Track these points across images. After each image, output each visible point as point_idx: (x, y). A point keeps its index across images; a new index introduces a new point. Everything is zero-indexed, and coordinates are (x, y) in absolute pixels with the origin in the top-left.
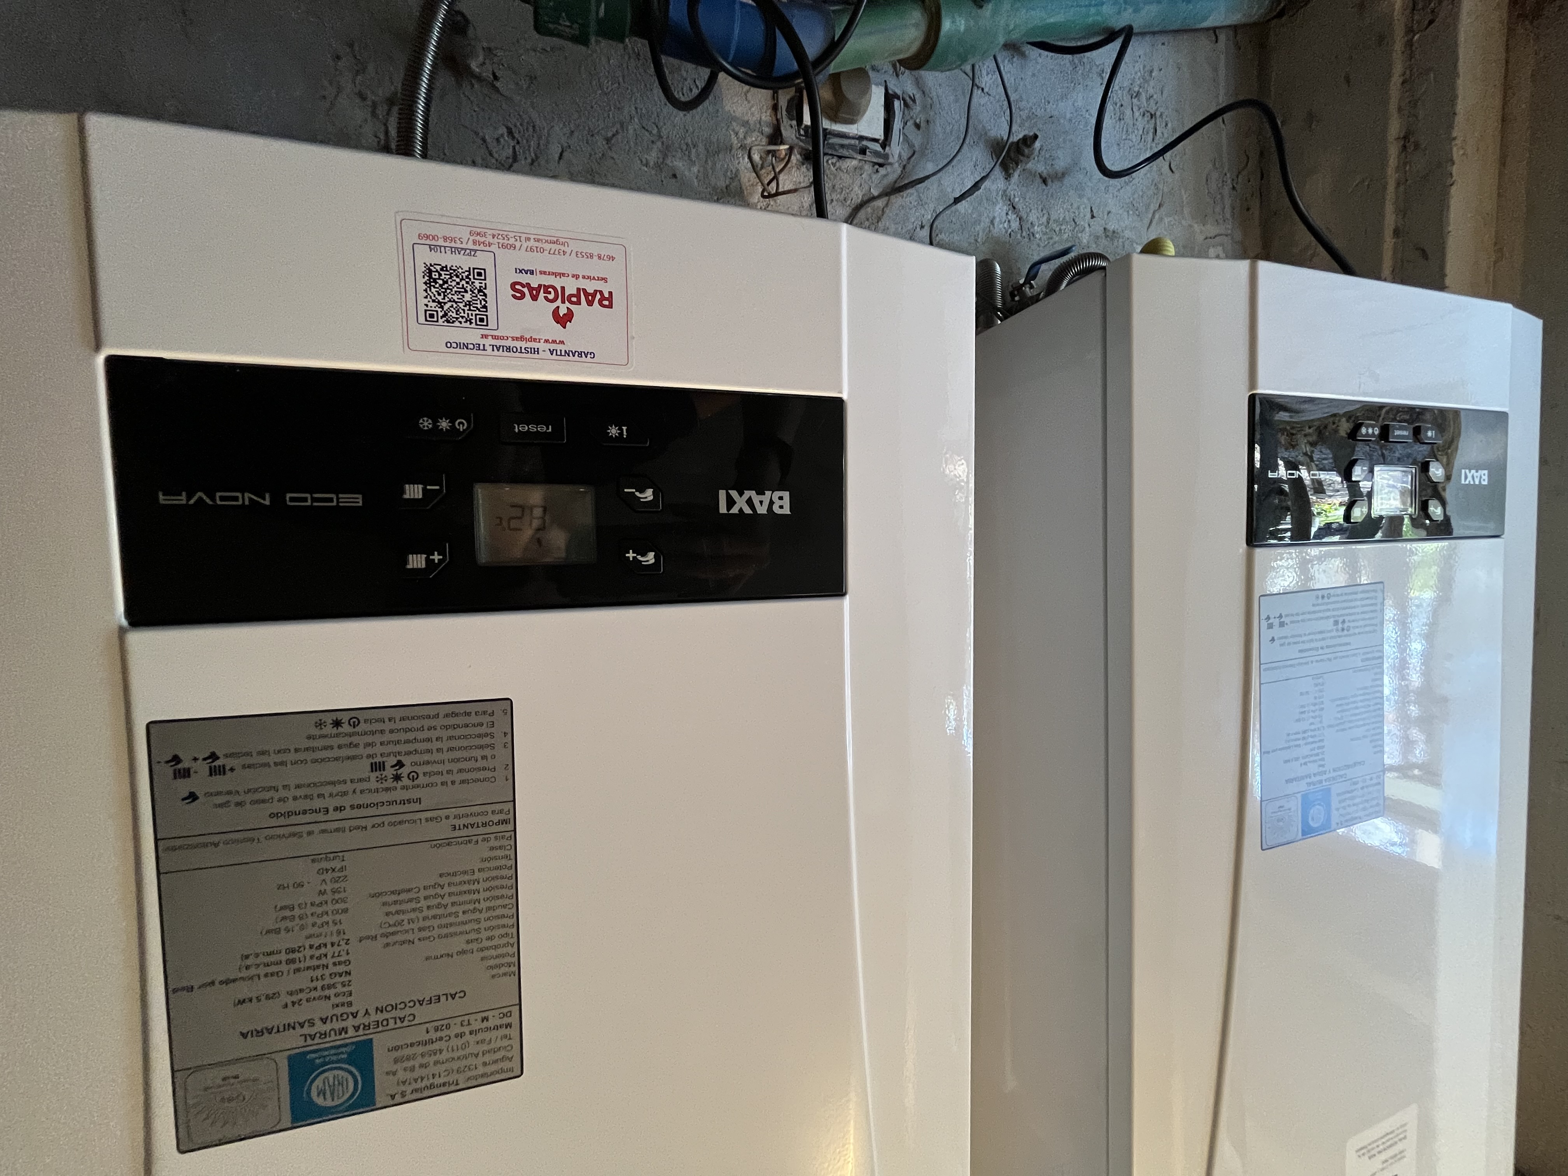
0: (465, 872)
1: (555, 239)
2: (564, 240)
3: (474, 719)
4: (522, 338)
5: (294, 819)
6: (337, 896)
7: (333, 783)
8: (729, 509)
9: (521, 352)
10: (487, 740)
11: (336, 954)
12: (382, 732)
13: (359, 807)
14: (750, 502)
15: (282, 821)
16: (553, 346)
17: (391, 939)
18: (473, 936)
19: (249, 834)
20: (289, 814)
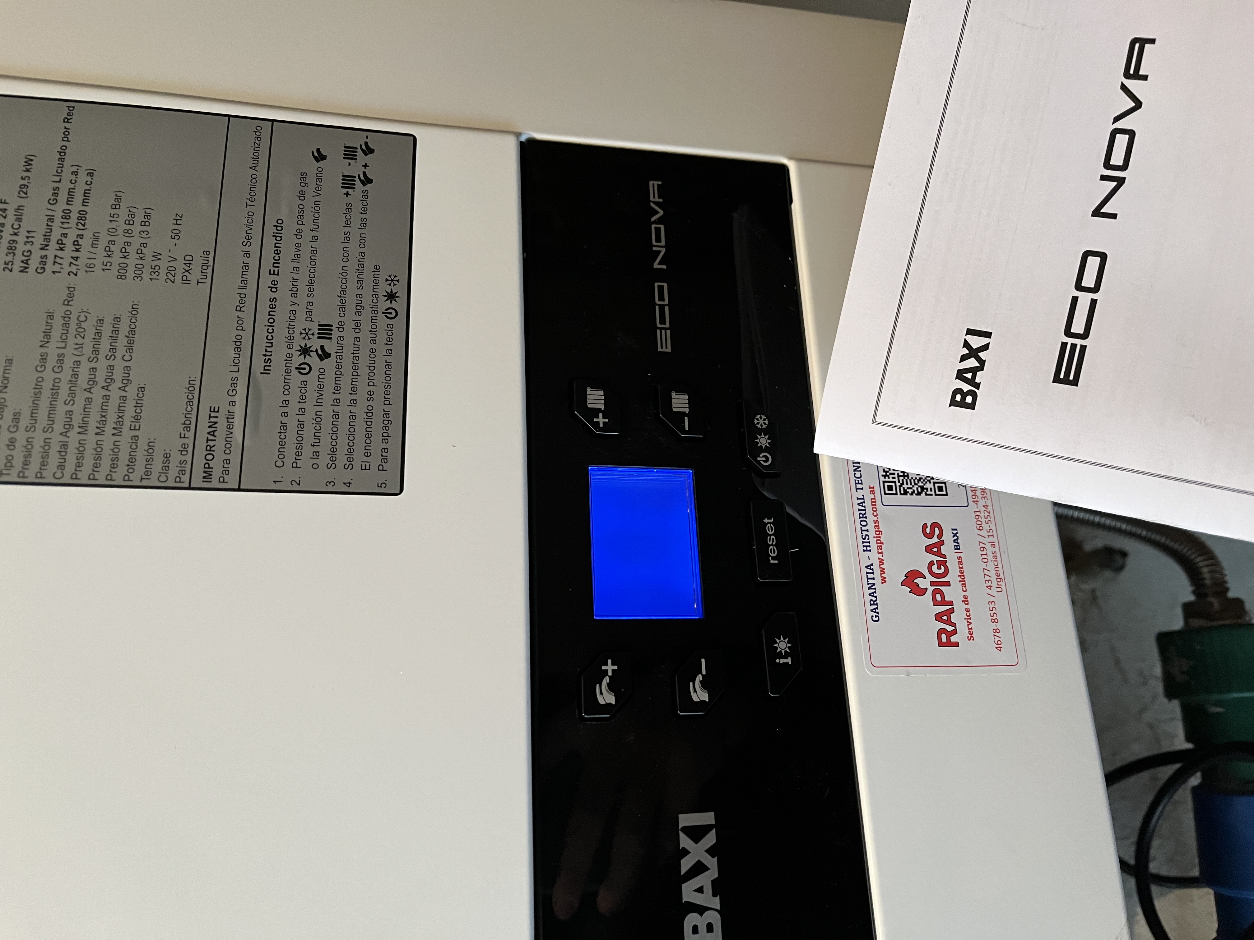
0: (137, 418)
1: (1002, 576)
2: (1003, 587)
3: (377, 445)
4: (879, 532)
5: (269, 241)
6: (146, 271)
8: (686, 830)
9: (862, 531)
10: (342, 460)
11: (58, 260)
12: (374, 341)
13: (272, 307)
14: (699, 868)
15: (270, 229)
16: (876, 567)
17: (58, 321)
18: (25, 421)
20: (278, 237)
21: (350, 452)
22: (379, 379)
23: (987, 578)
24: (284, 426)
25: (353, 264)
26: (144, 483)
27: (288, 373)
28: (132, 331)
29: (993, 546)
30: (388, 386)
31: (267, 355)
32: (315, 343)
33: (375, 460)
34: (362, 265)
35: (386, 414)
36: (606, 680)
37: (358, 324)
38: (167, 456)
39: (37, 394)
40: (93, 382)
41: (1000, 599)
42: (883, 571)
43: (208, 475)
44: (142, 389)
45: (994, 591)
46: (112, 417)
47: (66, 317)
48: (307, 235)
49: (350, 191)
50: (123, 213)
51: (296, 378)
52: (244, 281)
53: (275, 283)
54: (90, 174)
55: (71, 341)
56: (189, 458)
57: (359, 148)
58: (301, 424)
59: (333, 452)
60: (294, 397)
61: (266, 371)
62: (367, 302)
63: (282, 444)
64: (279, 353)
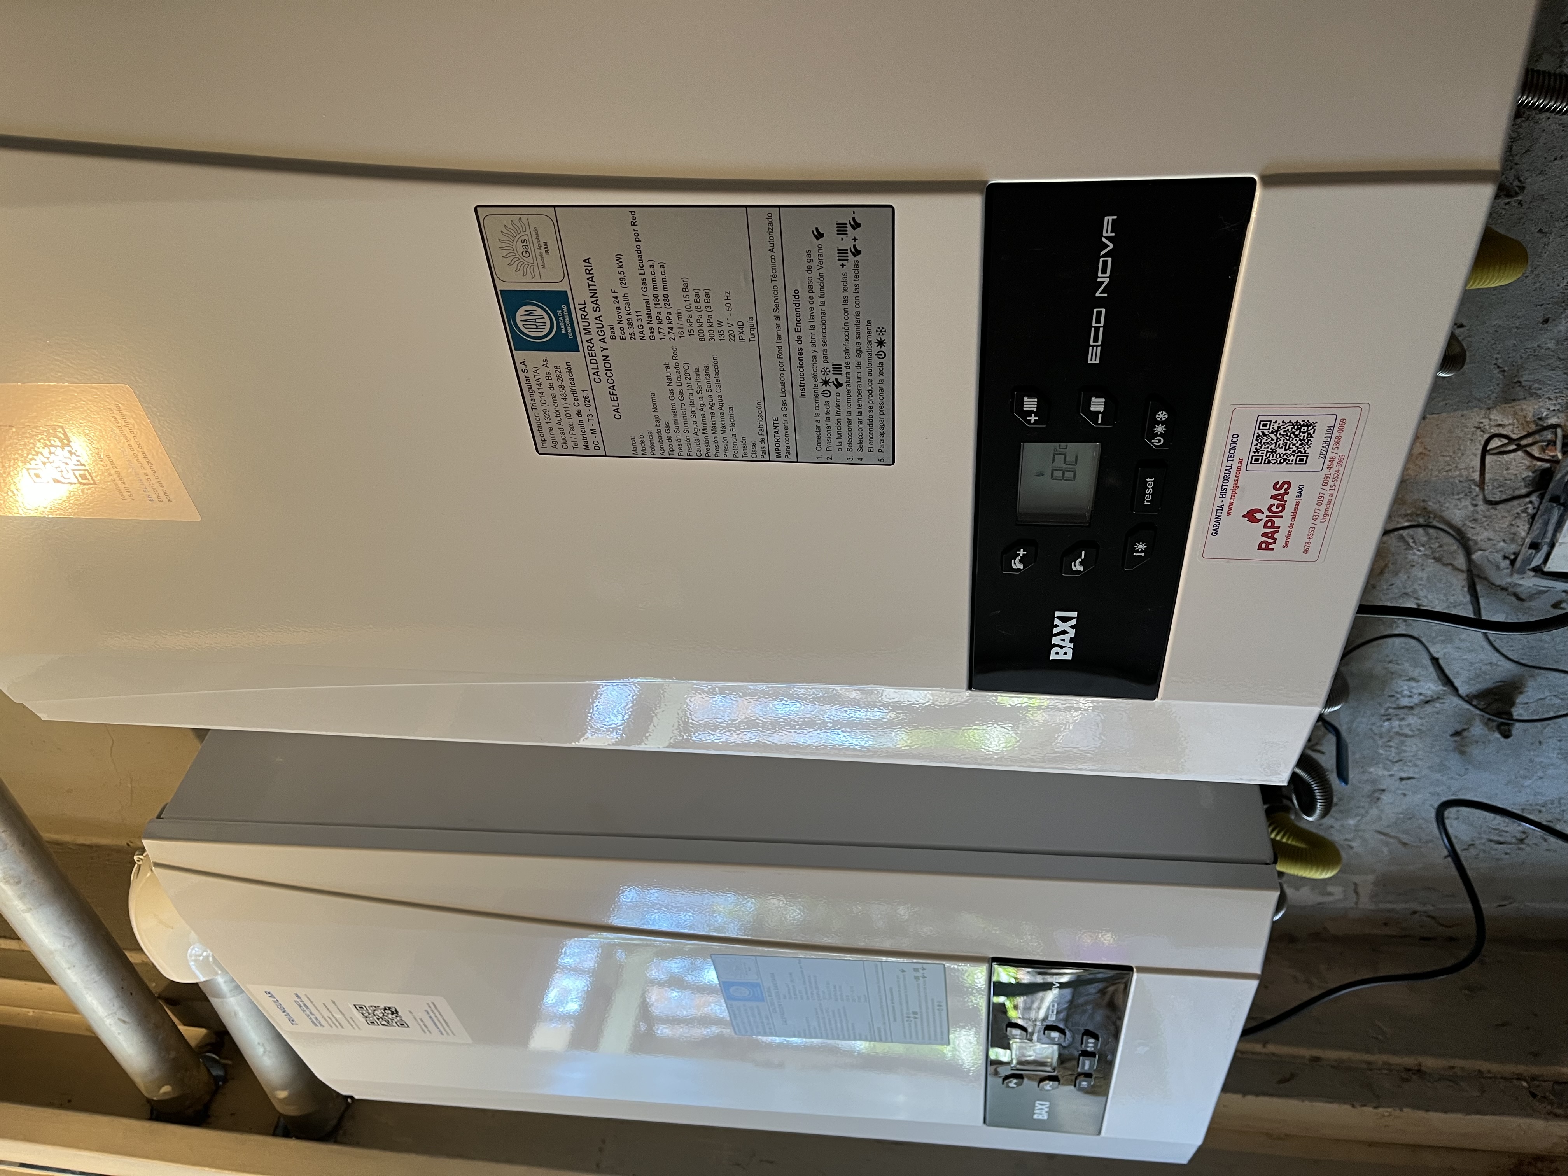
0: (733, 425)
1: (1329, 514)
2: (1327, 521)
3: (876, 439)
4: (1236, 486)
5: (792, 307)
6: (716, 334)
7: (824, 336)
8: (1059, 618)
9: (1223, 486)
10: (855, 445)
11: (660, 330)
12: (870, 374)
13: (800, 354)
14: (1064, 632)
15: (791, 299)
16: (1226, 508)
17: (673, 370)
18: (672, 427)
19: (780, 274)
20: (797, 304)
21: (861, 442)
22: (876, 398)
23: (1316, 514)
24: (818, 428)
25: (852, 321)
26: (745, 458)
27: (816, 396)
28: (717, 374)
29: (1332, 495)
30: (882, 403)
31: (802, 386)
32: (832, 377)
33: (876, 446)
34: (858, 321)
35: (882, 420)
36: (1019, 558)
37: (859, 363)
38: (754, 445)
39: (675, 412)
40: (703, 405)
41: (1321, 527)
42: (1230, 509)
43: (778, 454)
44: (731, 408)
45: (1317, 522)
46: (719, 424)
47: (677, 366)
48: (818, 301)
49: (845, 262)
50: (692, 294)
51: (822, 399)
52: (779, 337)
53: (799, 337)
54: (662, 267)
55: (684, 381)
56: (766, 445)
57: (848, 223)
58: (829, 427)
59: (850, 441)
60: (822, 410)
61: (803, 396)
62: (864, 347)
63: (819, 438)
64: (809, 383)
